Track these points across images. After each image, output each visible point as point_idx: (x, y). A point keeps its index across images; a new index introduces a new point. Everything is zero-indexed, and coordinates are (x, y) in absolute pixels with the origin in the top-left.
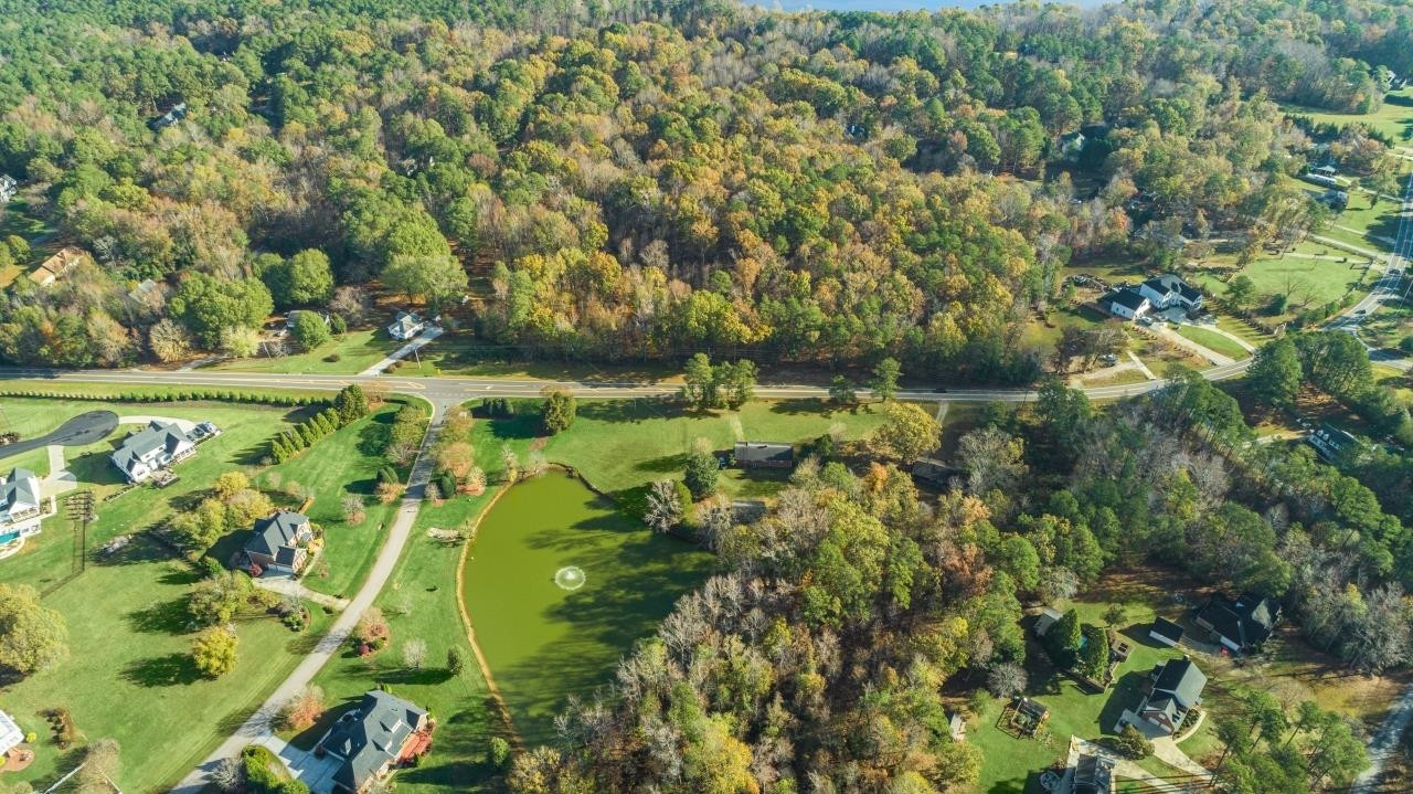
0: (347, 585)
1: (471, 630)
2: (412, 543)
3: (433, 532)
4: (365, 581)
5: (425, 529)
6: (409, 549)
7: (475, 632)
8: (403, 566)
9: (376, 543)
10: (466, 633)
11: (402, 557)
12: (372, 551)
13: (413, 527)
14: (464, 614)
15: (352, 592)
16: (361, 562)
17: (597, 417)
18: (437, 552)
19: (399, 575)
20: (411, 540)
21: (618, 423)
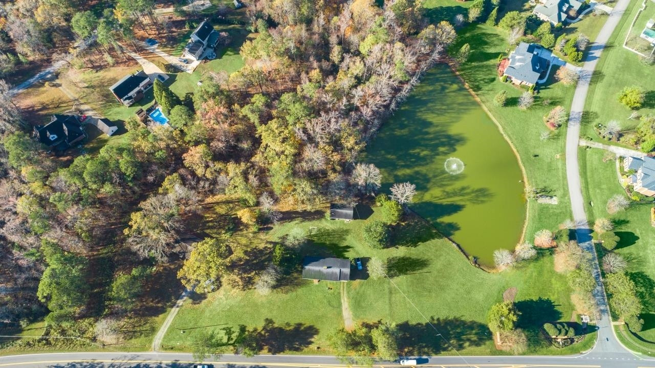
0: (587, 157)
1: (502, 132)
2: (564, 189)
3: (555, 201)
4: (579, 159)
5: (561, 202)
6: (563, 185)
7: (499, 131)
8: (561, 170)
9: (587, 189)
10: (504, 128)
11: (565, 177)
12: (587, 183)
13: (570, 203)
14: (510, 142)
15: (582, 152)
16: (589, 174)
17: (472, 326)
18: (545, 184)
19: (560, 165)
20: (566, 193)
21: (451, 318)
